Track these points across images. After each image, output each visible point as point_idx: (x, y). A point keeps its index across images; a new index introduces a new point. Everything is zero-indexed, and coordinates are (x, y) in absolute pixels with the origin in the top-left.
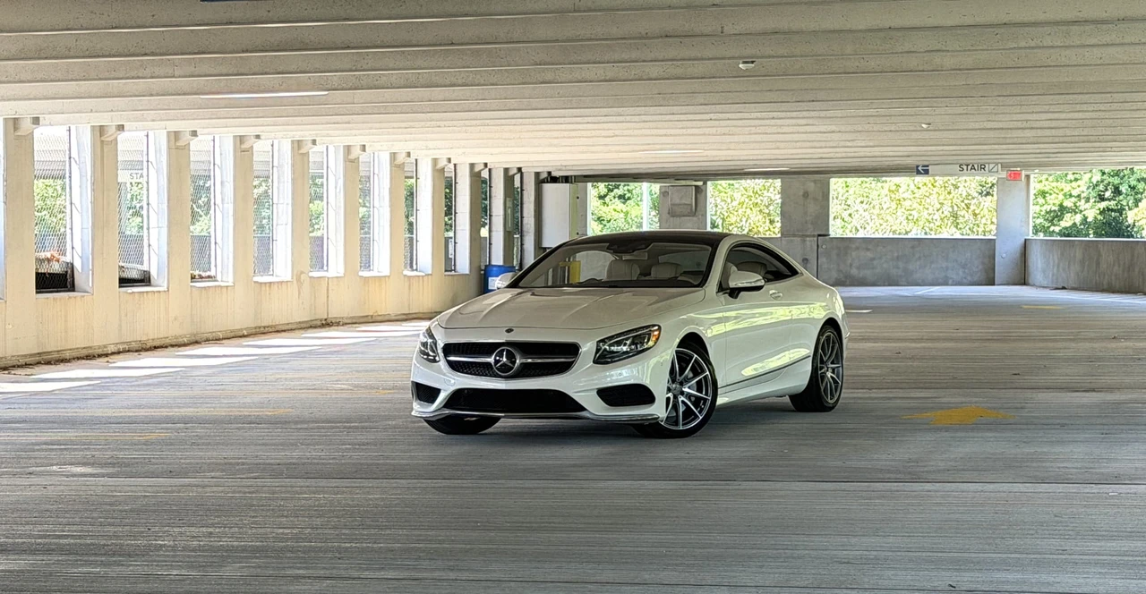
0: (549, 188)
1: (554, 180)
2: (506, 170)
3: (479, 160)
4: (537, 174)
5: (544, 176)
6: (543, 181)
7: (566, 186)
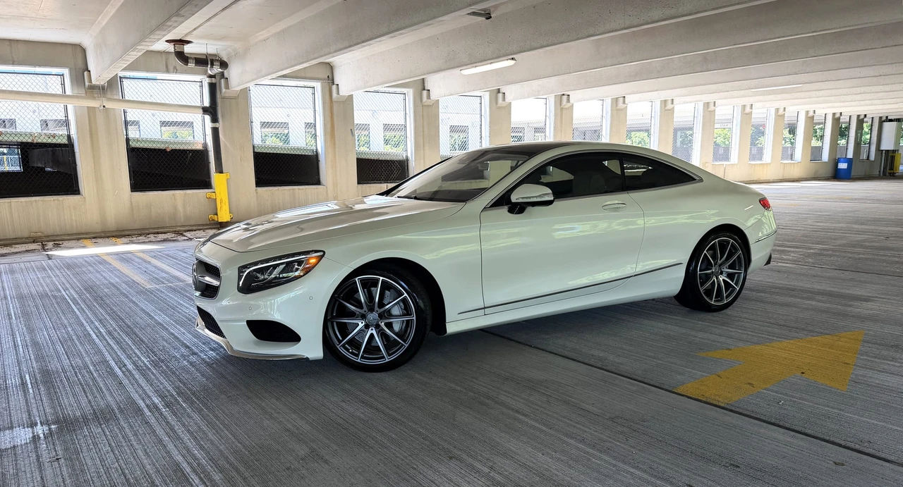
0: (886, 125)
1: (891, 120)
2: (859, 116)
3: (838, 111)
4: (881, 118)
5: (884, 119)
6: (884, 121)
7: (895, 123)
